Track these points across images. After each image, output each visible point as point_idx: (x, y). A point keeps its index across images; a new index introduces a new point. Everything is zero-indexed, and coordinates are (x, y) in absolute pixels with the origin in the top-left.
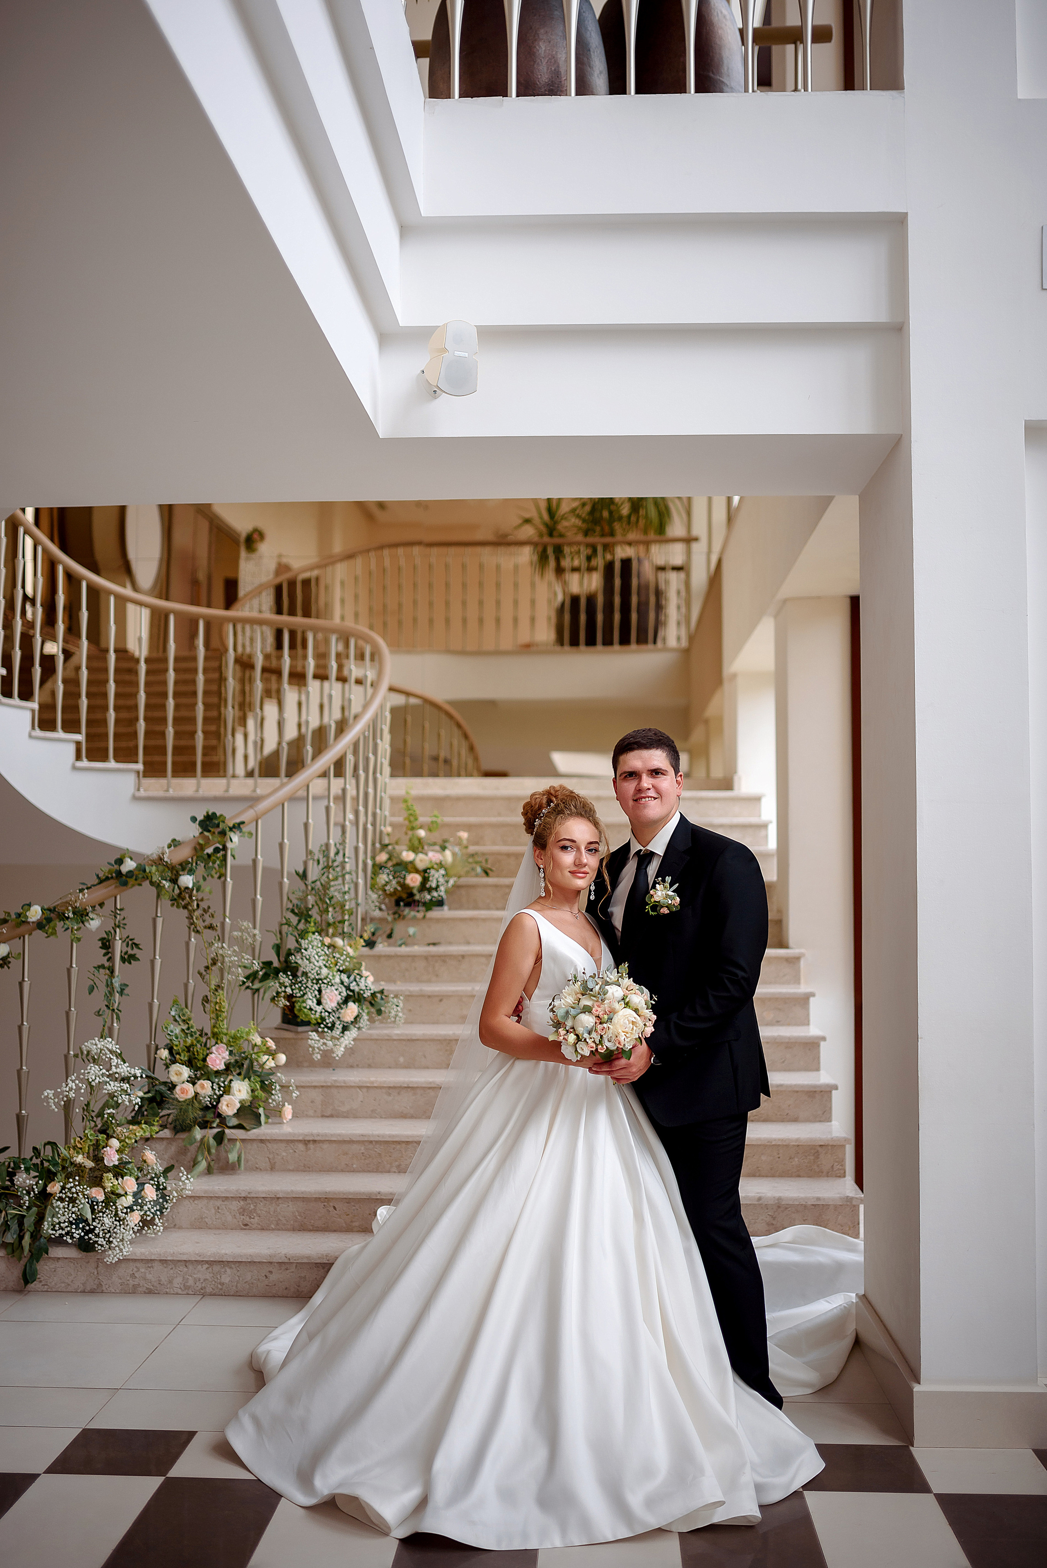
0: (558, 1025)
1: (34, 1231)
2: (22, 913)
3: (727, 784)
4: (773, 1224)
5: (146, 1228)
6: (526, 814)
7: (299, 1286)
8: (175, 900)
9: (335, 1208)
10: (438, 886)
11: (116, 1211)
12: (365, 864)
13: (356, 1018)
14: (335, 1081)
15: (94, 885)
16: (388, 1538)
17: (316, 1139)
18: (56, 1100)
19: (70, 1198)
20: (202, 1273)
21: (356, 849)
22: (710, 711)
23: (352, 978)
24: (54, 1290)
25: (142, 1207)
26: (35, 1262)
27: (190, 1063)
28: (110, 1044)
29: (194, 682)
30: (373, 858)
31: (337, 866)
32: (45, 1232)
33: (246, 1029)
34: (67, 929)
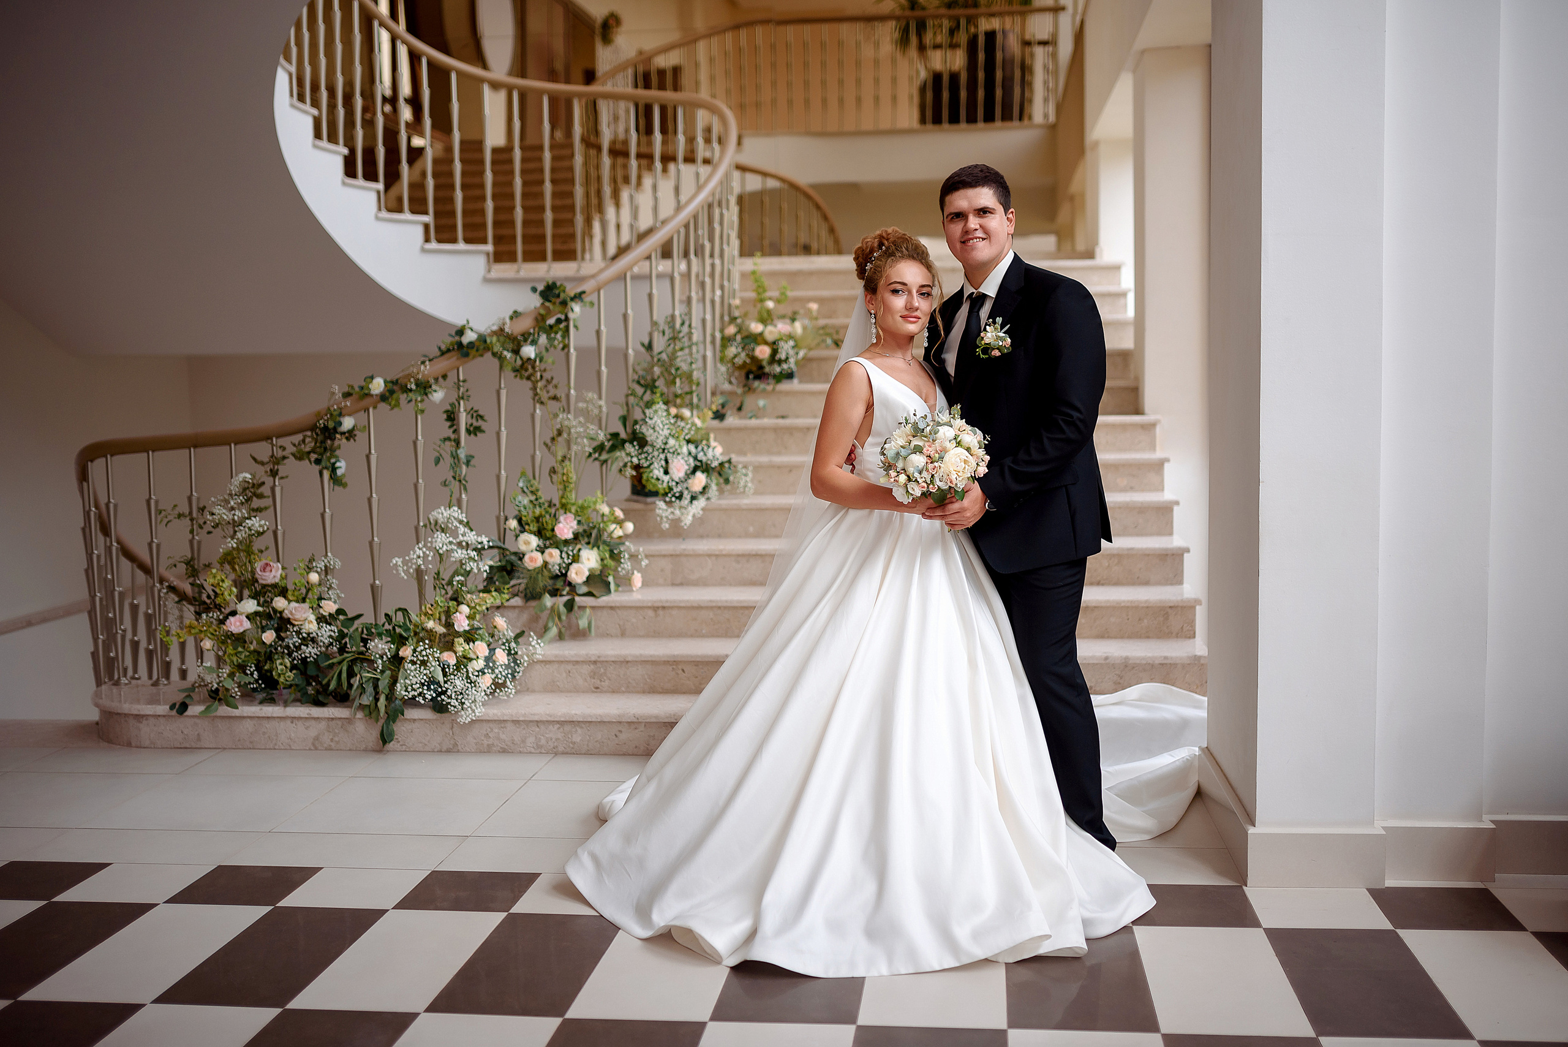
0: (888, 467)
1: (388, 694)
2: (364, 386)
3: (1090, 255)
4: (1120, 683)
5: (498, 691)
6: (858, 258)
7: (645, 744)
8: (518, 371)
9: (683, 671)
10: (787, 358)
11: (468, 674)
12: (713, 337)
13: (704, 488)
14: (685, 550)
15: (436, 357)
16: (720, 966)
17: (665, 605)
18: (405, 568)
19: (421, 661)
20: (554, 732)
21: (704, 321)
22: (1074, 188)
23: (700, 448)
24: (412, 749)
25: (493, 670)
26: (391, 722)
27: (539, 533)
28: (455, 512)
29: (540, 159)
30: (722, 331)
31: (683, 337)
32: (399, 694)
33: (594, 499)
34: (410, 401)
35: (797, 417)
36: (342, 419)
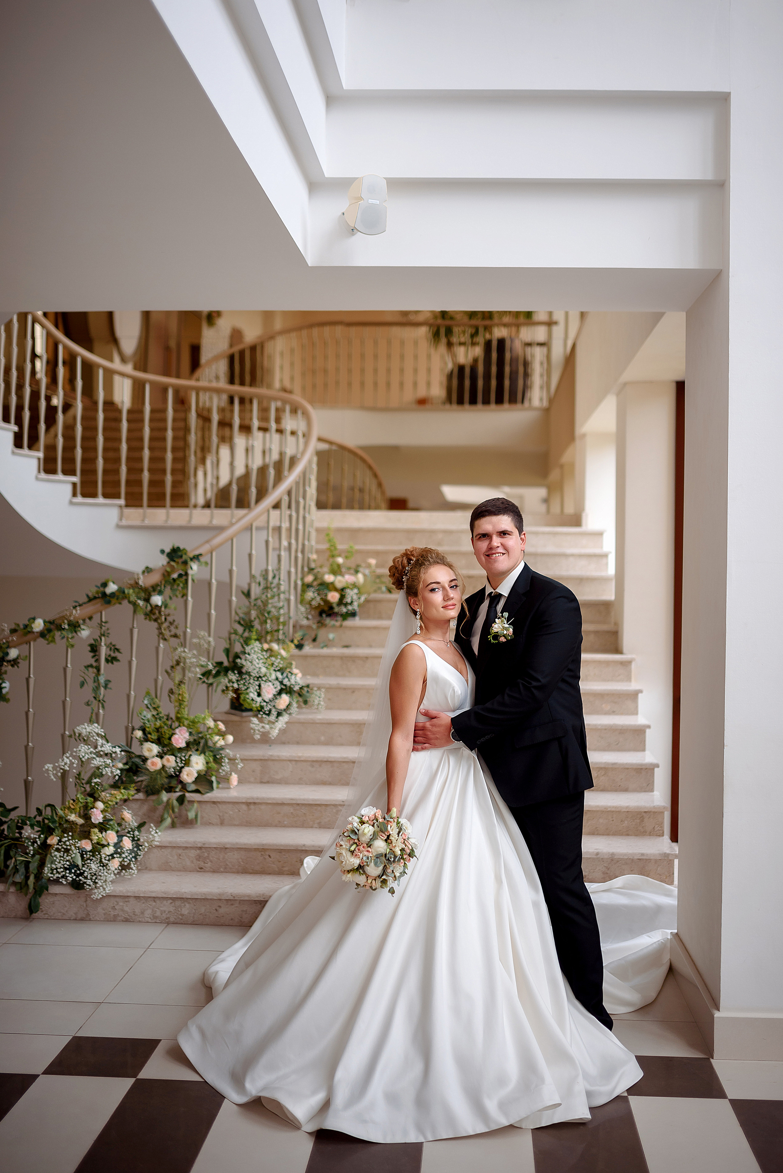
1: (37, 873)
2: (28, 625)
3: (576, 520)
4: (607, 873)
5: (124, 871)
7: (241, 918)
8: (148, 615)
9: (269, 856)
10: (352, 602)
11: (101, 858)
12: (296, 584)
13: (288, 706)
14: (271, 755)
15: (85, 603)
17: (256, 801)
18: (55, 772)
19: (65, 849)
20: (167, 907)
21: (289, 573)
22: (566, 458)
23: (285, 675)
24: (52, 918)
25: (120, 855)
26: (38, 897)
27: (158, 742)
28: (96, 728)
29: (165, 433)
30: (302, 579)
31: (274, 587)
32: (45, 875)
33: (203, 716)
34: (63, 638)
35: (358, 646)
36: (9, 650)
